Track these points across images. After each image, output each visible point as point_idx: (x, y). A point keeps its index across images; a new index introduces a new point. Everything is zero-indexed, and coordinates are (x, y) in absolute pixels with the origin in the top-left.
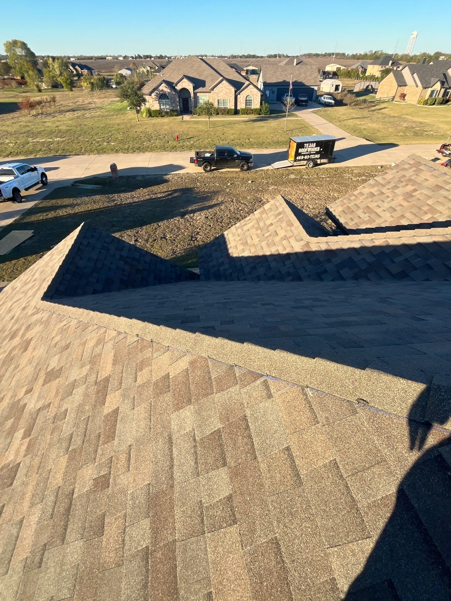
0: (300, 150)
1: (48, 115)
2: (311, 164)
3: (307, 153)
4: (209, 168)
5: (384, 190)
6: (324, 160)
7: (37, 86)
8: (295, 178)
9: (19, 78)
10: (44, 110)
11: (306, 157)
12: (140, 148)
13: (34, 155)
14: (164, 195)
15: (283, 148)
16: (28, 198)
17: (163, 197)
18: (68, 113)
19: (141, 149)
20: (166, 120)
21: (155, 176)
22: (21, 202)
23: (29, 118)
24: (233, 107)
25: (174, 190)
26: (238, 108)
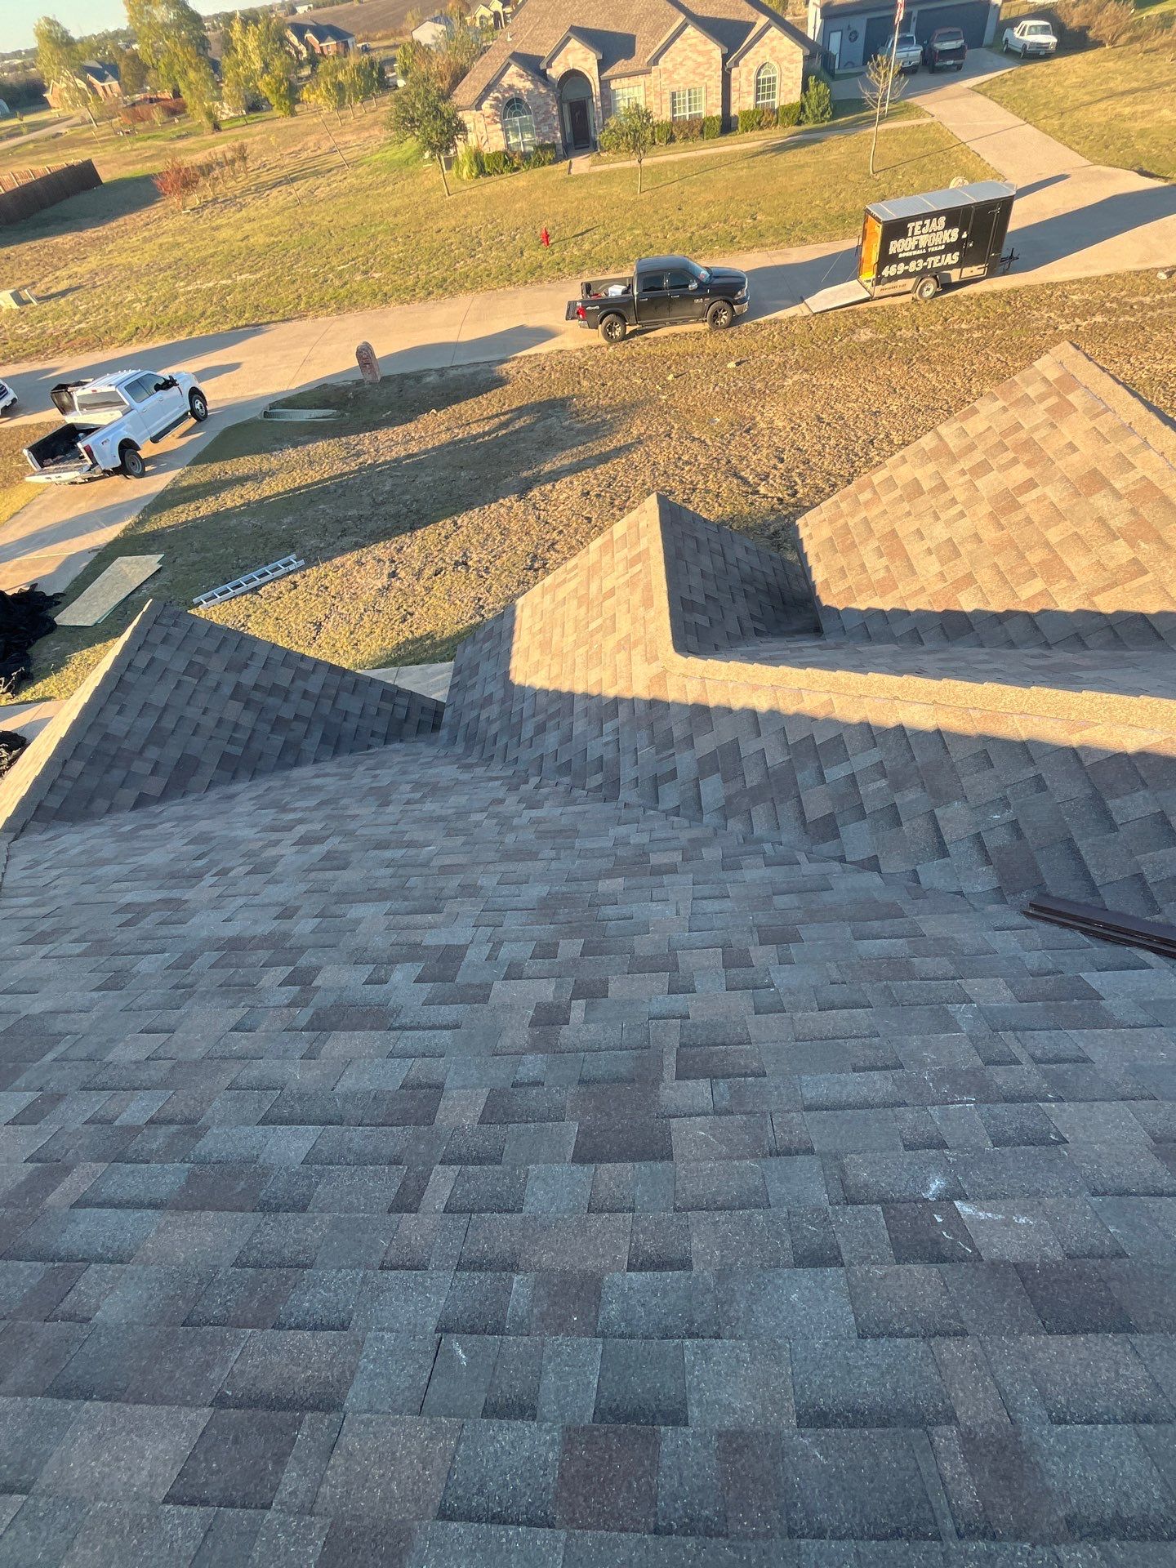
0: (895, 246)
1: (230, 202)
2: (931, 288)
3: (915, 253)
4: (618, 333)
6: (974, 268)
7: (210, 115)
8: (871, 339)
9: (168, 95)
10: (220, 187)
11: (911, 267)
12: (445, 280)
13: (187, 330)
14: (487, 429)
15: (845, 237)
16: (160, 462)
17: (485, 434)
18: (275, 192)
19: (446, 287)
20: (521, 180)
21: (471, 370)
22: (143, 475)
23: (182, 220)
24: (718, 112)
25: (517, 409)
26: (734, 111)
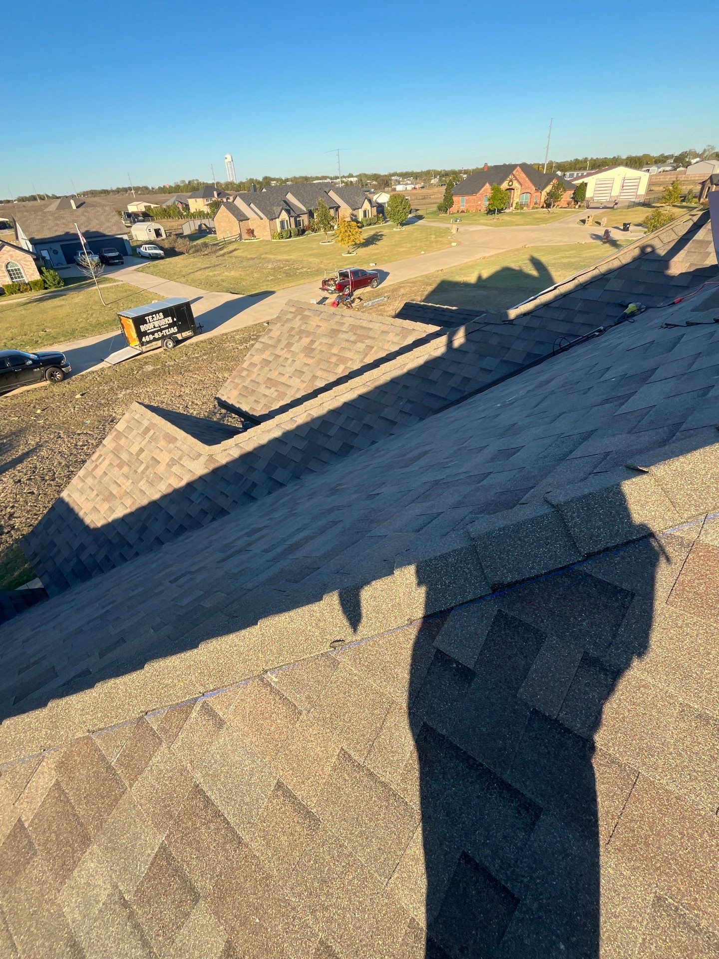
0: (143, 328)
2: (171, 344)
3: (155, 329)
5: (278, 352)
6: (186, 332)
8: (154, 369)
11: (156, 336)
15: (113, 330)
